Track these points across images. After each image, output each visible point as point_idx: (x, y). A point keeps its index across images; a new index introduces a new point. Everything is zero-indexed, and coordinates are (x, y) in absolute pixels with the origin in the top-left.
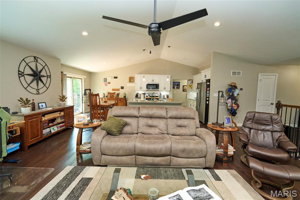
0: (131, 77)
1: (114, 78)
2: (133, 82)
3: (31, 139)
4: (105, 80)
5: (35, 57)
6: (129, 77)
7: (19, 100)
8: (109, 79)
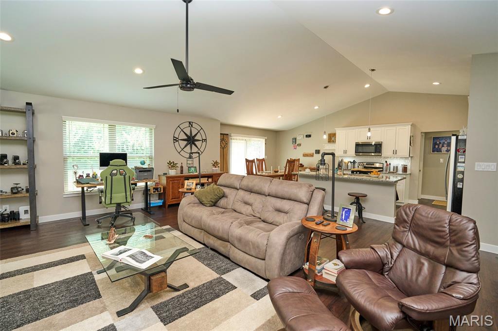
0: (331, 134)
1: (307, 136)
2: (334, 142)
3: (172, 199)
4: (295, 140)
5: (190, 123)
6: (329, 134)
7: (168, 163)
8: (300, 139)
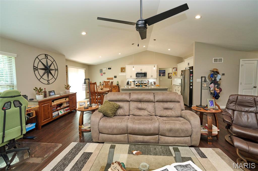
0: (122, 68)
1: (109, 69)
2: (124, 72)
3: (44, 120)
4: (101, 71)
5: (46, 55)
6: (121, 68)
7: (34, 89)
8: (104, 70)
